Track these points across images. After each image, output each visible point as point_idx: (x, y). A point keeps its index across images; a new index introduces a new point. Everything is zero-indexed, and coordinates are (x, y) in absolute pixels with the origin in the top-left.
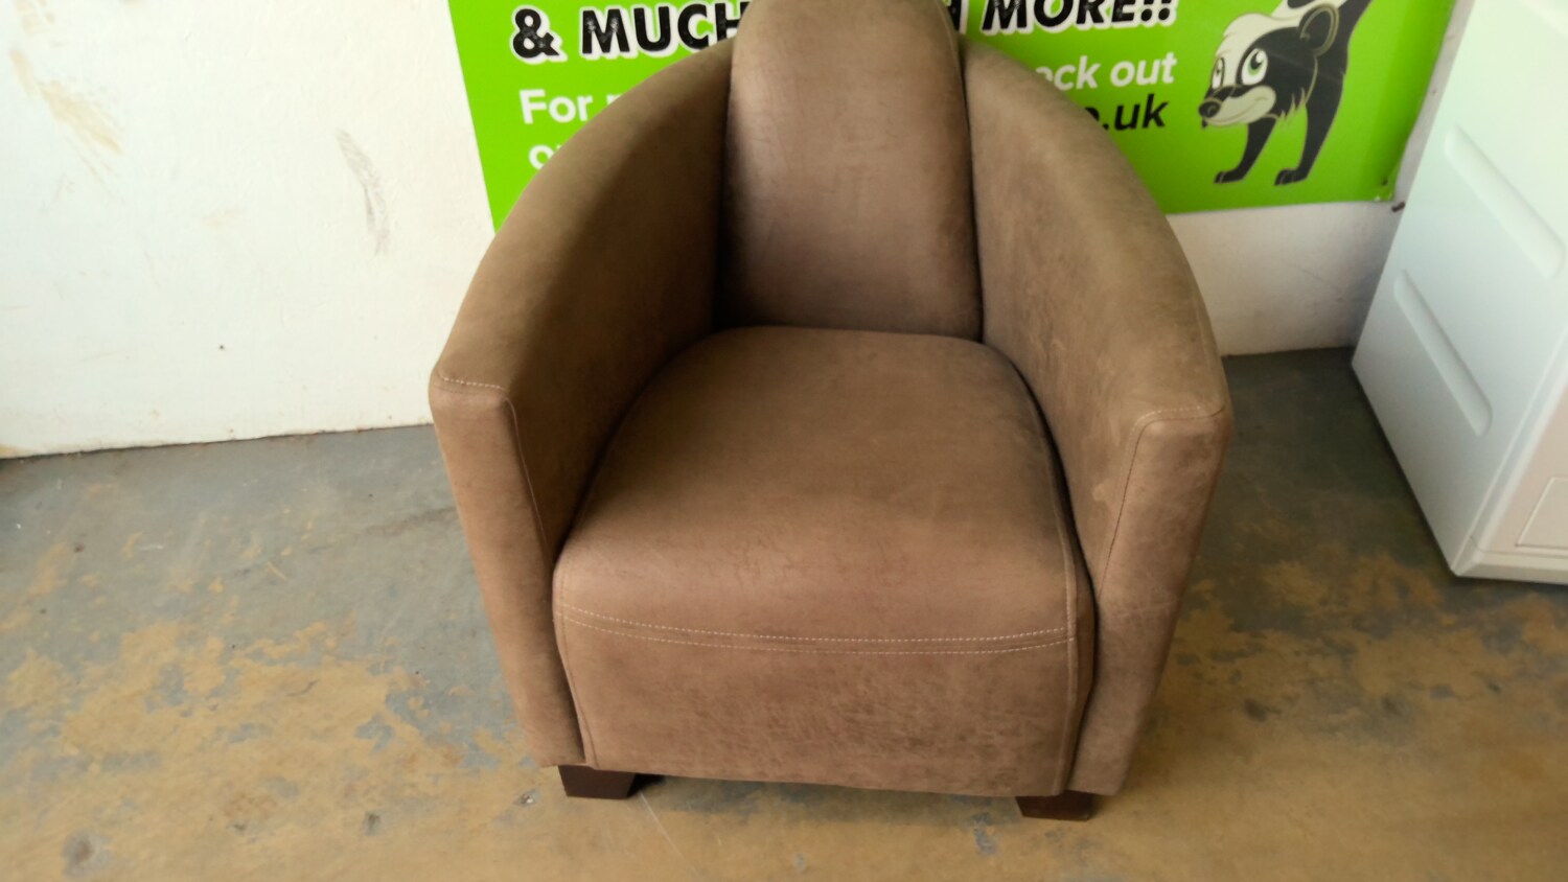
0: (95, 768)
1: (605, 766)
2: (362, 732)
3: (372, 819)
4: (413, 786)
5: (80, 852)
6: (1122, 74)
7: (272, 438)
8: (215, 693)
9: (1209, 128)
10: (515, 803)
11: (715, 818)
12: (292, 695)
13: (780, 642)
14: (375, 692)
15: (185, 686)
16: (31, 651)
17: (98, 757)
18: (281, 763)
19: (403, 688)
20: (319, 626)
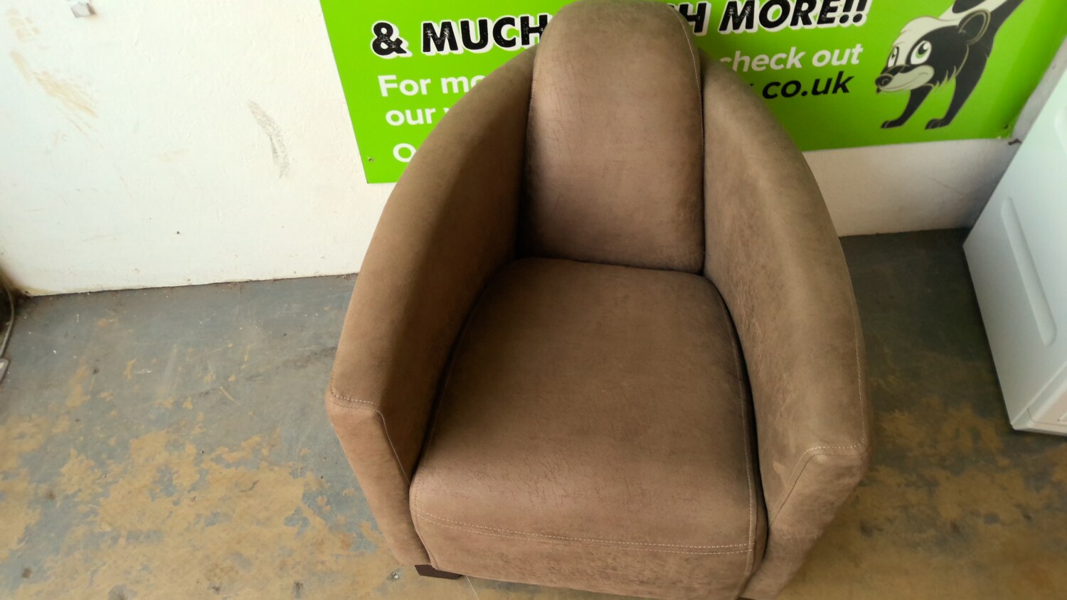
0: (122, 541)
1: (444, 570)
2: (289, 521)
3: (298, 586)
4: (323, 563)
6: (821, 59)
8: (193, 488)
9: (880, 93)
10: (388, 579)
11: (513, 595)
12: (242, 491)
14: (294, 492)
15: (175, 482)
16: (73, 452)
17: (124, 533)
18: (239, 542)
19: (314, 489)
20: (257, 438)
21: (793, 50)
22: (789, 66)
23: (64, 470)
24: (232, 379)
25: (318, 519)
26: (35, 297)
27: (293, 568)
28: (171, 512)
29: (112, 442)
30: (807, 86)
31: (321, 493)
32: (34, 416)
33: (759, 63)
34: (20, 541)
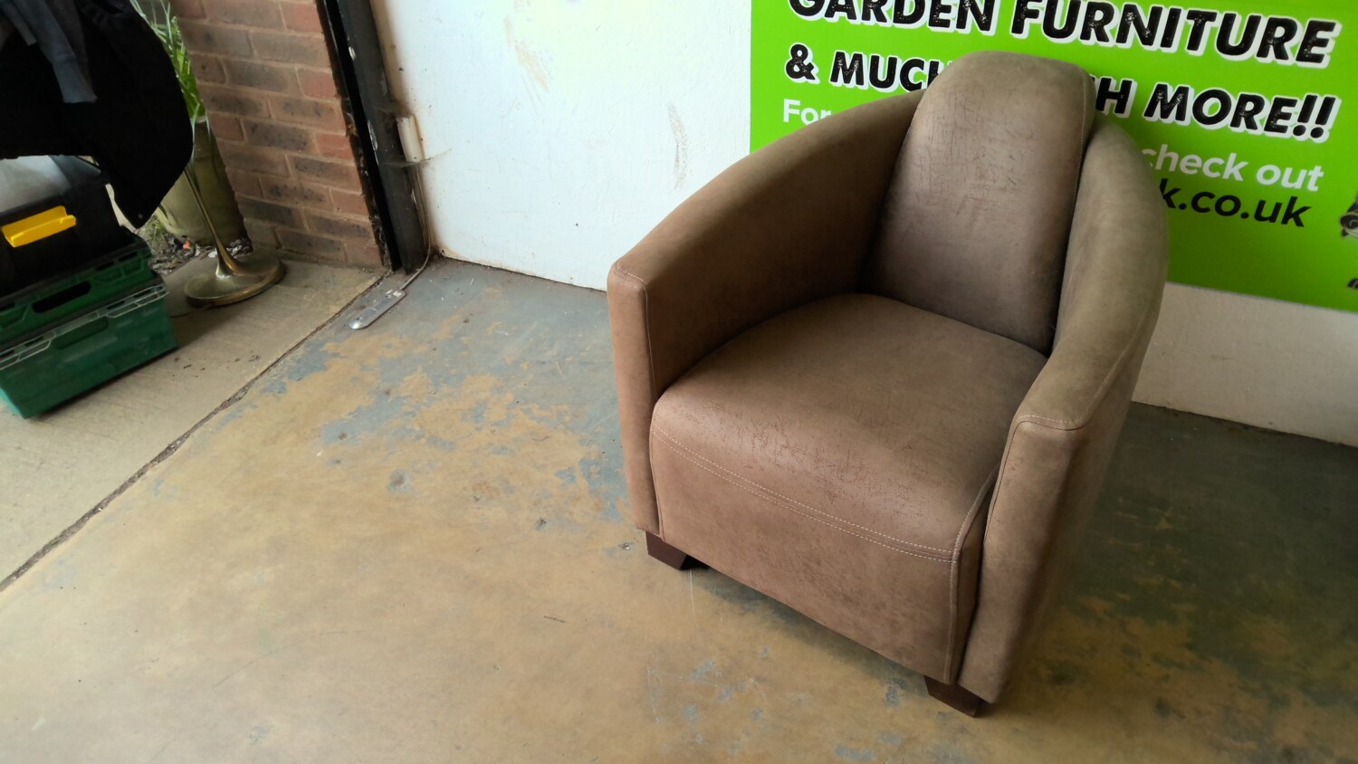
0: (423, 441)
1: (668, 541)
2: (559, 474)
3: (542, 522)
4: (571, 513)
5: (398, 481)
6: (1268, 175)
7: (592, 289)
8: (496, 424)
9: (1347, 237)
10: (619, 546)
11: (726, 604)
12: (534, 439)
13: (767, 492)
14: (576, 455)
15: (485, 415)
16: (420, 369)
17: (427, 436)
18: (511, 474)
19: (593, 458)
20: (565, 407)
21: (1233, 156)
22: (1226, 176)
23: (406, 379)
24: (569, 359)
25: (584, 481)
26: (447, 258)
27: (545, 508)
28: (471, 434)
29: (453, 371)
30: (1249, 206)
31: (597, 464)
32: (404, 336)
33: (1190, 164)
34: (350, 414)
